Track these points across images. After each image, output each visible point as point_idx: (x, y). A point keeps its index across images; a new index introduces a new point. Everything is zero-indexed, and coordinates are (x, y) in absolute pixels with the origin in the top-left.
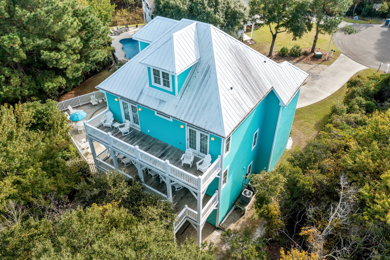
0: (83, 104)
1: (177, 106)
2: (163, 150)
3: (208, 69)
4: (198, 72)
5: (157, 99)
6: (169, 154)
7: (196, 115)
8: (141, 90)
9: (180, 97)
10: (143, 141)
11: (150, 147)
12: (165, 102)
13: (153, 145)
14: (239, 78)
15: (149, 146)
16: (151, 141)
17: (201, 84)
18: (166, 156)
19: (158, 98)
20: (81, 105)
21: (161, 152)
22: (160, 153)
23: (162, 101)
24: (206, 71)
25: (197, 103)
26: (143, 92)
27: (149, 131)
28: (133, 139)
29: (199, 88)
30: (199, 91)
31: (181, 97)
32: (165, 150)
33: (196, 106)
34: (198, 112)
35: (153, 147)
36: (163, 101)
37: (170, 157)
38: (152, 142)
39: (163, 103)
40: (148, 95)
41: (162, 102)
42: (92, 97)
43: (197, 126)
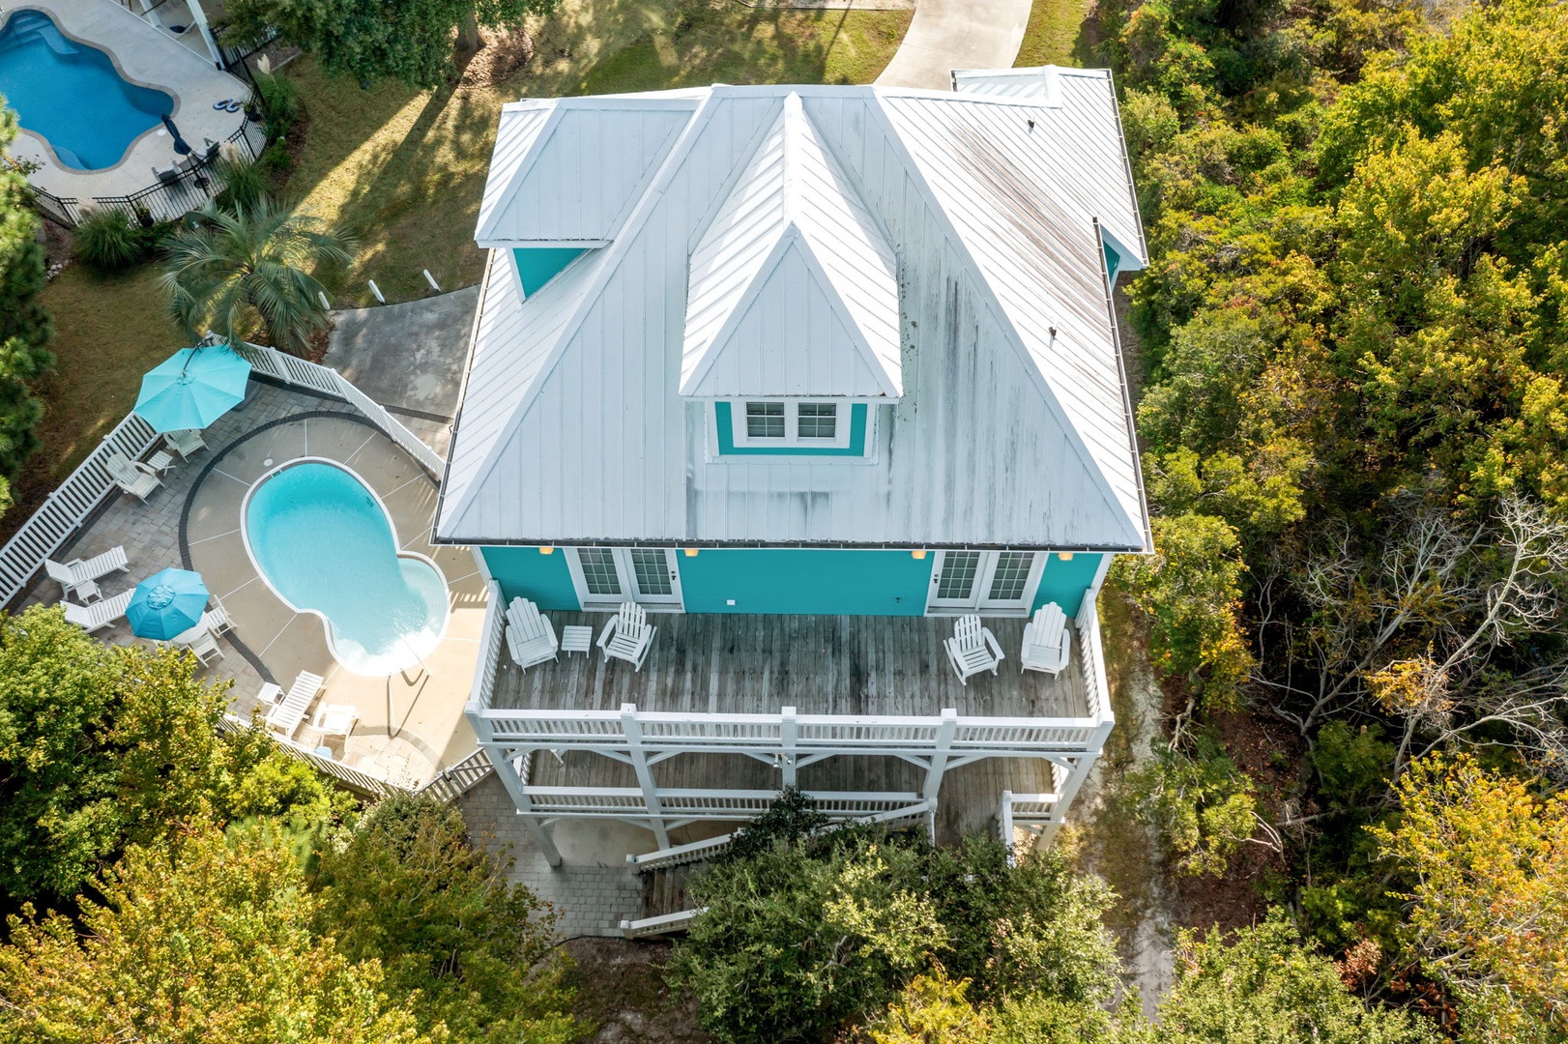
0: (86, 512)
1: (889, 494)
2: (836, 651)
3: (952, 299)
4: (914, 324)
5: (781, 496)
6: (872, 658)
7: (991, 503)
8: (684, 481)
9: (885, 456)
10: (731, 650)
11: (783, 664)
12: (826, 495)
13: (786, 650)
14: (1037, 269)
15: (776, 662)
16: (760, 634)
17: (952, 370)
18: (873, 674)
19: (786, 489)
20: (78, 522)
21: (838, 664)
22: (839, 673)
23: (809, 498)
24: (948, 309)
25: (971, 455)
26: (699, 486)
27: (731, 602)
28: (689, 666)
29: (952, 388)
30: (955, 401)
31: (890, 452)
32: (846, 651)
33: (972, 470)
34: (991, 489)
35: (793, 657)
36: (815, 495)
37: (890, 667)
38: (769, 639)
39: (820, 501)
40: (729, 494)
41: (810, 500)
42: (114, 465)
43: (1015, 542)
